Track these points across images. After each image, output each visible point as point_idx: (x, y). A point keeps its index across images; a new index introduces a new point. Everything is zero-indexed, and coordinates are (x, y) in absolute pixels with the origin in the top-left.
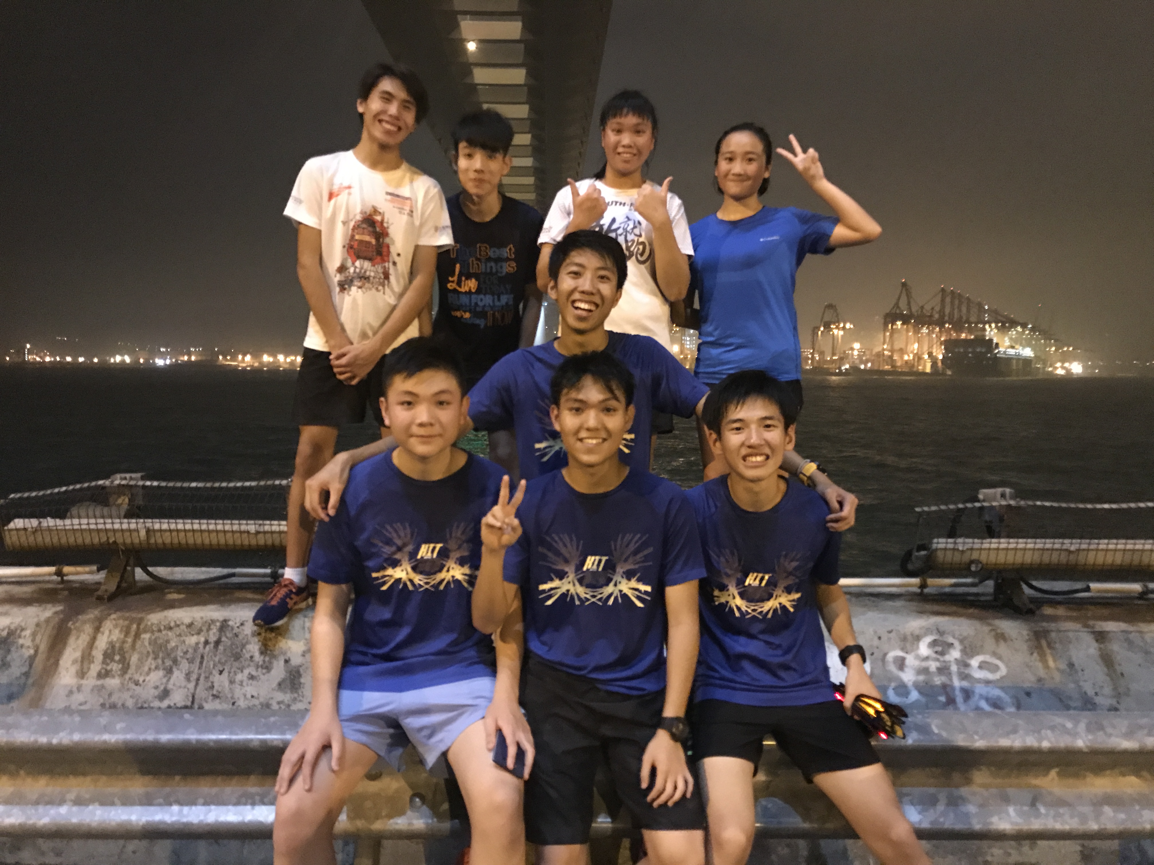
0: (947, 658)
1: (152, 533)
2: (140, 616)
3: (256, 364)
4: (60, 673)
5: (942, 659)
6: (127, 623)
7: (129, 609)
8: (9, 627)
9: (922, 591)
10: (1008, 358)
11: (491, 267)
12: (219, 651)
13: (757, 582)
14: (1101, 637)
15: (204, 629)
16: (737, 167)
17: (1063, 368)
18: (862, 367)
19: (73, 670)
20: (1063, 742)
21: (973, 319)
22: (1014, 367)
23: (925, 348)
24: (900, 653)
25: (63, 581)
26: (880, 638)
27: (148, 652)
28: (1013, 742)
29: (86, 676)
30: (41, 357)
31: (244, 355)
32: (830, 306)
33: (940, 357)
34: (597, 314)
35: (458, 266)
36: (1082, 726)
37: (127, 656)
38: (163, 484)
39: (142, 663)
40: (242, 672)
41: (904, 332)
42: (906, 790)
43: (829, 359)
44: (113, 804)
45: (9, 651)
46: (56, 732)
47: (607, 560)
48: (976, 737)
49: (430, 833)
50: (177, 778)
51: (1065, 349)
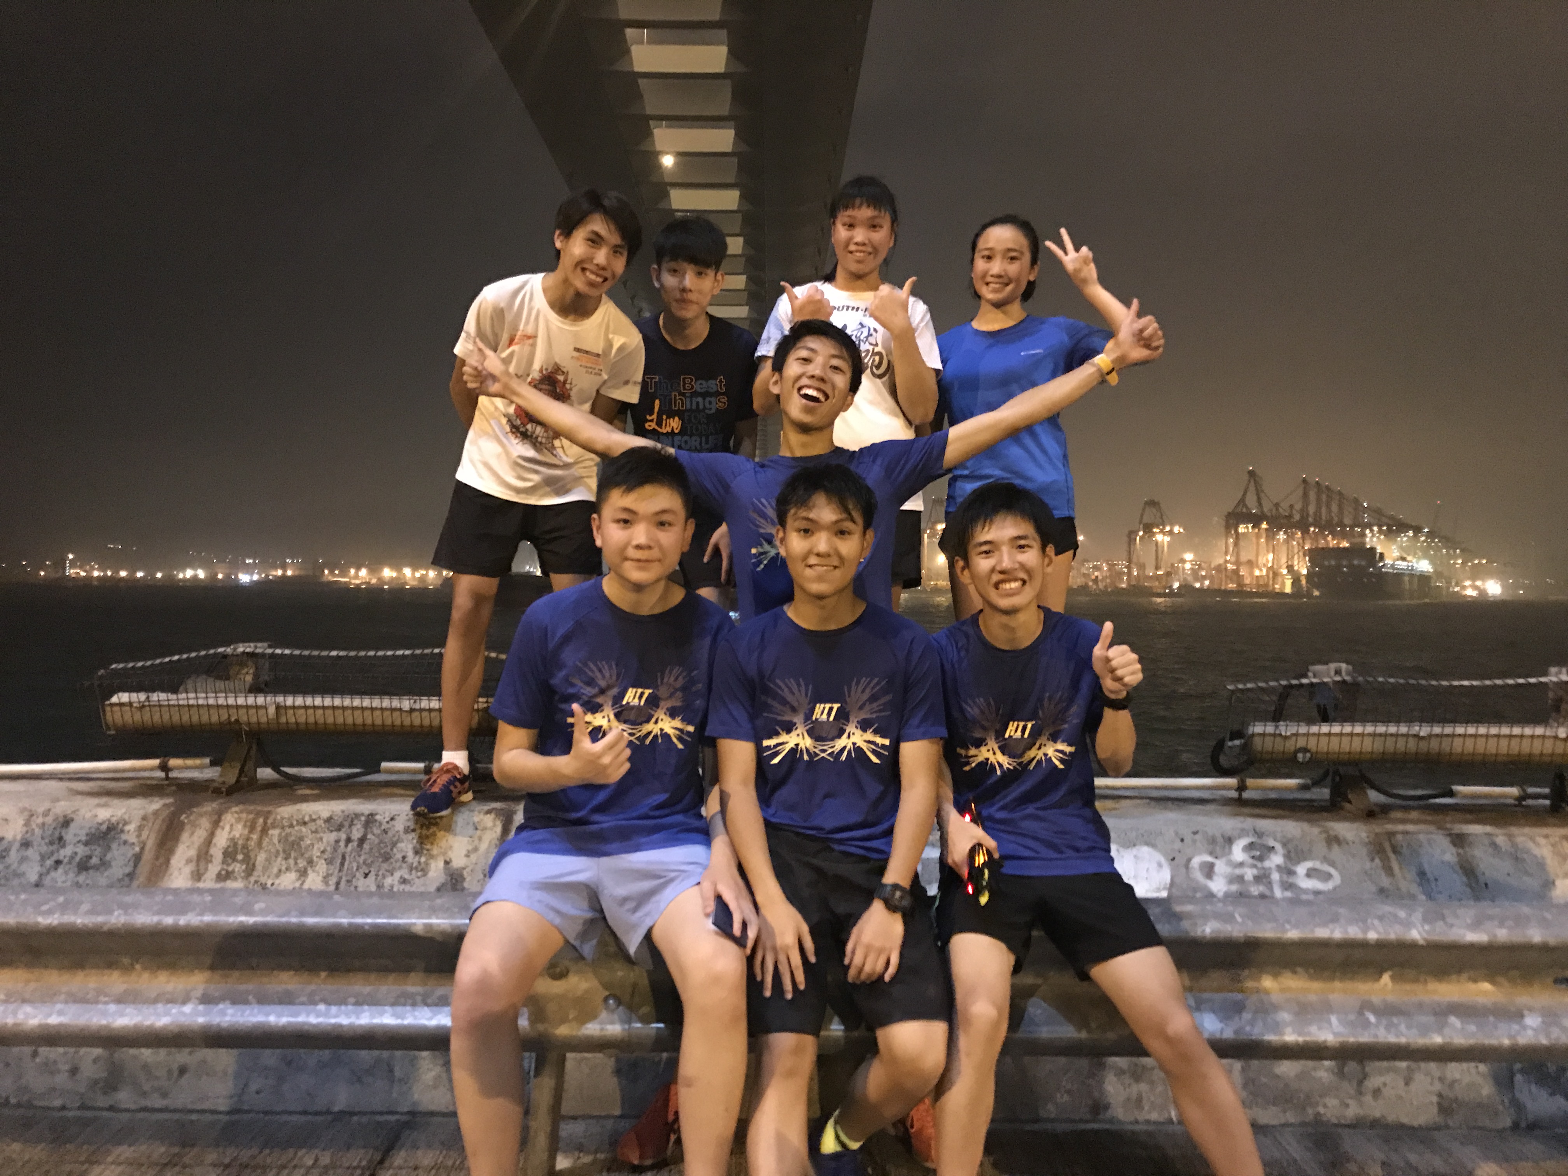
0: (1267, 864)
1: (283, 711)
2: (266, 809)
3: (374, 581)
4: (171, 875)
5: (1259, 865)
6: (251, 816)
7: (253, 802)
8: (109, 820)
9: (1240, 795)
10: (1398, 575)
11: (698, 403)
12: (363, 851)
13: (1019, 734)
14: (1459, 840)
15: (346, 824)
16: (996, 267)
17: (1476, 588)
18: (1197, 585)
19: (188, 870)
20: (1393, 933)
21: (1347, 521)
22: (1407, 587)
23: (1284, 560)
24: (1209, 859)
25: (167, 778)
26: (1182, 840)
27: (278, 852)
28: (1332, 932)
29: (203, 878)
30: (85, 571)
31: (358, 568)
32: (1152, 503)
33: (1304, 572)
34: (825, 408)
35: (657, 402)
36: (1417, 916)
37: (252, 855)
38: (297, 652)
39: (270, 863)
40: (392, 875)
41: (1254, 540)
42: (1206, 995)
43: (1151, 574)
44: (246, 1002)
45: (109, 848)
46: (183, 912)
47: (838, 708)
48: (1287, 926)
49: (626, 1039)
50: (323, 974)
51: (1476, 562)
